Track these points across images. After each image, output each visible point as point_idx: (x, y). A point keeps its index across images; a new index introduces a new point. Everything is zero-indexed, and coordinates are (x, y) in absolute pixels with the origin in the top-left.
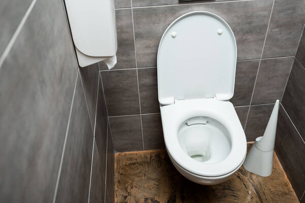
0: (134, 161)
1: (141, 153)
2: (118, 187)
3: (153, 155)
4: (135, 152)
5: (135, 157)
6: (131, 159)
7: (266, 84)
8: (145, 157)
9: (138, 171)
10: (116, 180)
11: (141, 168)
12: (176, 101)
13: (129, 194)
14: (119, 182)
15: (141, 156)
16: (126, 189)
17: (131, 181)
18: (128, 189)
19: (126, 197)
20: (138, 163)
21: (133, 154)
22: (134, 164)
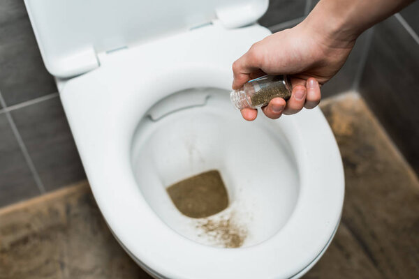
0: (23, 233)
1: (39, 202)
3: (74, 202)
4: (21, 205)
5: (24, 219)
6: (13, 228)
8: (53, 212)
9: (38, 260)
11: (46, 247)
12: (103, 56)
15: (39, 215)
20: (35, 235)
21: (16, 212)
22: (25, 240)
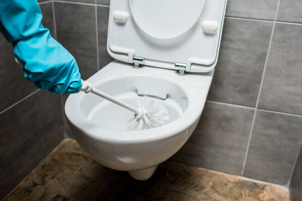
2: (37, 171)
7: (283, 72)
9: (75, 163)
10: (42, 163)
11: (83, 161)
13: (43, 183)
14: (43, 167)
16: (44, 176)
17: (57, 171)
18: (47, 178)
19: (35, 185)
